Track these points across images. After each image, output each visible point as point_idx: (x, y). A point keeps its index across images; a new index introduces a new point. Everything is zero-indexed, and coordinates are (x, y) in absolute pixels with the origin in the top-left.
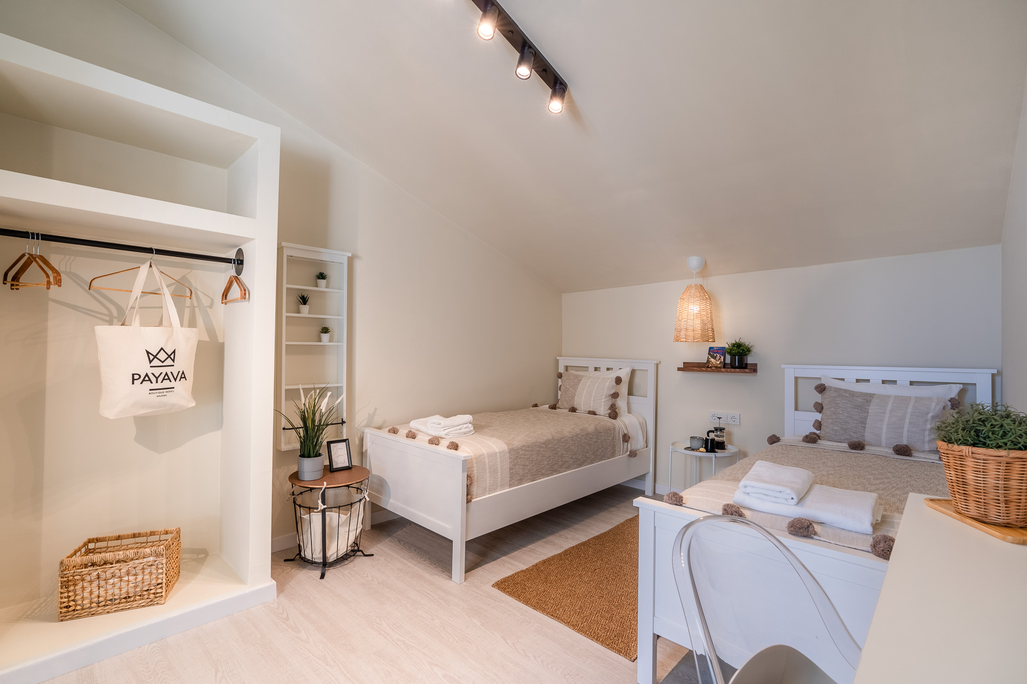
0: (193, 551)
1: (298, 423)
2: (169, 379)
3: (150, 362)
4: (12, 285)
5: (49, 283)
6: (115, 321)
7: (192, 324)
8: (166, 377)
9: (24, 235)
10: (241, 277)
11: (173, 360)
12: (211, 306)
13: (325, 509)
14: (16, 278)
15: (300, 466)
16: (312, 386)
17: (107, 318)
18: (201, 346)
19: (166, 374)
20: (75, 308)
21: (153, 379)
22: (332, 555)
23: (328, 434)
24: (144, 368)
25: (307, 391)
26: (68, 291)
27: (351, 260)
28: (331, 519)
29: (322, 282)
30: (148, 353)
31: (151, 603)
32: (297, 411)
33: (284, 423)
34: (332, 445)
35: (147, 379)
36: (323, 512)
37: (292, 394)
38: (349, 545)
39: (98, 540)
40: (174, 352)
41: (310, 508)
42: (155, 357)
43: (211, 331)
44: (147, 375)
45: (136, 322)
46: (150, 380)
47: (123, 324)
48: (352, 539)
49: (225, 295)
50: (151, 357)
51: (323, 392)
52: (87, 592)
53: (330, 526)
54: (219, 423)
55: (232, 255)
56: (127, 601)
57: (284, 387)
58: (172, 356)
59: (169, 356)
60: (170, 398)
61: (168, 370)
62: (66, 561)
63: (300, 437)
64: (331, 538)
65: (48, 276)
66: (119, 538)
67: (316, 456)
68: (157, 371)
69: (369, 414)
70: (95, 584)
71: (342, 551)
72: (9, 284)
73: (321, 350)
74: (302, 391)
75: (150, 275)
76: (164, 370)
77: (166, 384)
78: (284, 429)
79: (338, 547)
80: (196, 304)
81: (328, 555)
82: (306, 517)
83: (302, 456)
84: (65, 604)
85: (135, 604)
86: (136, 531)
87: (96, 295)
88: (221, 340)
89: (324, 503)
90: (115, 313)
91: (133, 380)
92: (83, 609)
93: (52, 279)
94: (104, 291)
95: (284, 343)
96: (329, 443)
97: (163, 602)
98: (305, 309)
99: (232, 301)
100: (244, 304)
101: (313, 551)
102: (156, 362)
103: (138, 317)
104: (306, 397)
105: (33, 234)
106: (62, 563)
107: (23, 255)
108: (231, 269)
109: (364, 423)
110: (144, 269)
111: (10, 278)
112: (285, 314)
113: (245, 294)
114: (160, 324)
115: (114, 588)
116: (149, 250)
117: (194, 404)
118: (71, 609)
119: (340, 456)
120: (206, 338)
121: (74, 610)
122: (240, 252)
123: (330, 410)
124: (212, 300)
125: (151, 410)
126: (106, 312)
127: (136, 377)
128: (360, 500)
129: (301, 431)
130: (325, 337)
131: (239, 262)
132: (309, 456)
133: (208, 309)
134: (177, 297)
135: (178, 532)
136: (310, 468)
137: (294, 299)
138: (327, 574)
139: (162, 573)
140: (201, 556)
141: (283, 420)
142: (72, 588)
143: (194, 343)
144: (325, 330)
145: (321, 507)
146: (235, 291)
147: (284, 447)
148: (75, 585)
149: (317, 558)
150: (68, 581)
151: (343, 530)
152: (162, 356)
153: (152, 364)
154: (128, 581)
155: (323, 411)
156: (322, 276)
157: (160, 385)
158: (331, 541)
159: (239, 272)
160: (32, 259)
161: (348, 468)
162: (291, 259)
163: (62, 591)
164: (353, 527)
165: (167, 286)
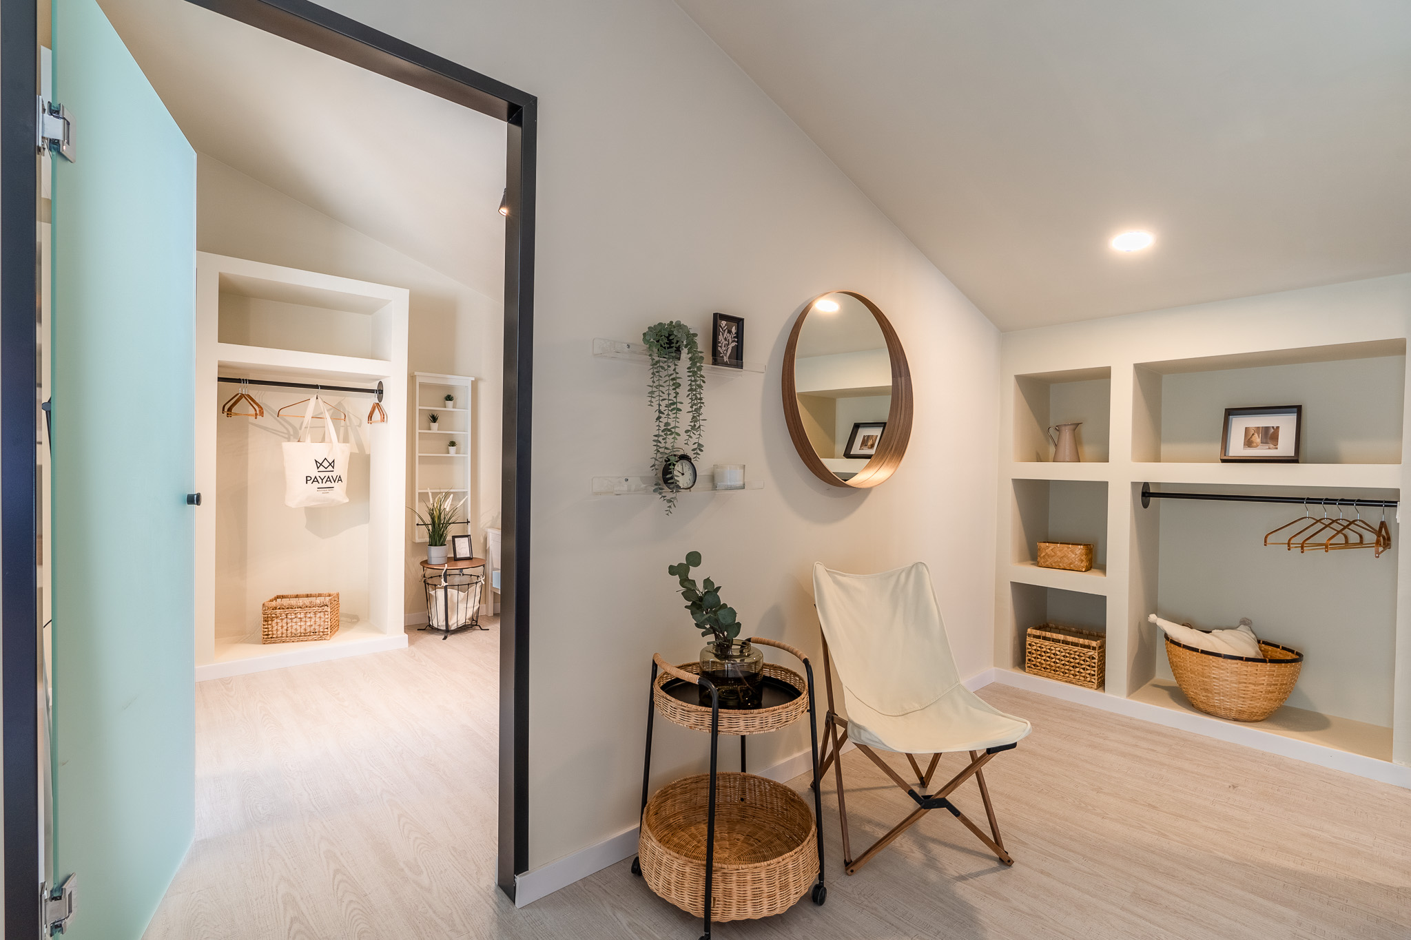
0: (348, 616)
1: (428, 520)
2: (330, 481)
3: (318, 468)
4: (228, 414)
5: (256, 414)
6: (292, 437)
7: (346, 440)
8: (329, 479)
9: (238, 381)
10: (381, 404)
11: (333, 467)
12: (360, 426)
13: (446, 586)
14: (230, 409)
15: (428, 554)
16: (439, 491)
17: (287, 436)
18: (352, 456)
19: (329, 477)
20: (265, 428)
21: (320, 481)
22: (453, 625)
23: (452, 530)
24: (314, 472)
25: (434, 494)
26: (267, 420)
27: (475, 385)
28: (452, 595)
29: (450, 403)
30: (316, 461)
31: (321, 639)
32: (427, 509)
33: (418, 520)
34: (456, 539)
35: (315, 480)
36: (446, 588)
37: (424, 497)
38: (467, 617)
39: (283, 597)
40: (333, 461)
41: (435, 585)
42: (321, 464)
43: (360, 446)
44: (316, 477)
45: (308, 439)
46: (317, 481)
47: (299, 441)
48: (470, 614)
49: (370, 417)
50: (319, 465)
51: (447, 495)
52: (278, 627)
53: (452, 601)
54: (366, 517)
55: (375, 386)
56: (304, 636)
57: (417, 491)
58: (332, 464)
59: (330, 464)
60: (331, 495)
61: (330, 474)
62: (266, 604)
63: (429, 530)
64: (452, 611)
65: (256, 410)
66: (297, 596)
67: (441, 545)
68: (322, 475)
69: (493, 517)
70: (285, 621)
71: (461, 622)
72: (226, 414)
73: (450, 461)
74: (430, 494)
75: (317, 405)
76: (327, 474)
77: (329, 484)
78: (418, 525)
79: (458, 619)
80: (348, 424)
81: (450, 623)
82: (432, 593)
83: (431, 545)
84: (266, 633)
85: (310, 638)
86: (309, 593)
87: (283, 422)
88: (367, 453)
89: (446, 581)
90: (291, 432)
91: (307, 480)
92: (277, 637)
93: (258, 412)
94: (287, 418)
95: (417, 454)
96: (454, 537)
97: (328, 638)
98: (435, 426)
99: (375, 422)
100: (383, 424)
101: (438, 621)
102: (321, 468)
103: (309, 435)
104: (434, 499)
105: (243, 380)
106: (264, 605)
107: (238, 394)
108: (373, 398)
109: (489, 524)
110: (313, 400)
111: (226, 410)
112: (418, 431)
113: (384, 418)
114: (323, 440)
115: (297, 626)
116: (316, 387)
117: (347, 501)
118: (270, 636)
119: (463, 548)
120: (357, 451)
121: (271, 638)
122: (380, 383)
123: (454, 510)
124: (361, 420)
125: (319, 503)
126: (285, 431)
127: (309, 478)
128: (476, 583)
129: (430, 527)
130: (452, 449)
131: (380, 392)
132: (436, 545)
133: (357, 427)
134: (335, 419)
135: (338, 594)
136: (437, 554)
137: (426, 418)
138: (449, 638)
139: (327, 618)
140: (355, 620)
141: (417, 517)
142: (270, 622)
143: (347, 454)
144: (453, 444)
145: (444, 584)
146: (377, 414)
147: (418, 540)
148: (272, 620)
149: (442, 626)
150: (268, 617)
151: (462, 606)
152: (326, 464)
153: (319, 470)
154: (306, 622)
155: (447, 510)
156: (449, 398)
157: (324, 485)
158: (452, 614)
159: (380, 399)
160: (242, 396)
161: (470, 559)
162: (422, 385)
163: (265, 623)
164: (470, 604)
165: (328, 411)
